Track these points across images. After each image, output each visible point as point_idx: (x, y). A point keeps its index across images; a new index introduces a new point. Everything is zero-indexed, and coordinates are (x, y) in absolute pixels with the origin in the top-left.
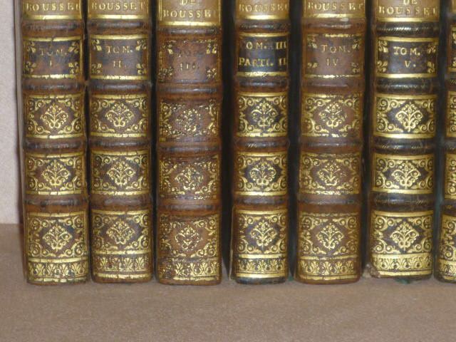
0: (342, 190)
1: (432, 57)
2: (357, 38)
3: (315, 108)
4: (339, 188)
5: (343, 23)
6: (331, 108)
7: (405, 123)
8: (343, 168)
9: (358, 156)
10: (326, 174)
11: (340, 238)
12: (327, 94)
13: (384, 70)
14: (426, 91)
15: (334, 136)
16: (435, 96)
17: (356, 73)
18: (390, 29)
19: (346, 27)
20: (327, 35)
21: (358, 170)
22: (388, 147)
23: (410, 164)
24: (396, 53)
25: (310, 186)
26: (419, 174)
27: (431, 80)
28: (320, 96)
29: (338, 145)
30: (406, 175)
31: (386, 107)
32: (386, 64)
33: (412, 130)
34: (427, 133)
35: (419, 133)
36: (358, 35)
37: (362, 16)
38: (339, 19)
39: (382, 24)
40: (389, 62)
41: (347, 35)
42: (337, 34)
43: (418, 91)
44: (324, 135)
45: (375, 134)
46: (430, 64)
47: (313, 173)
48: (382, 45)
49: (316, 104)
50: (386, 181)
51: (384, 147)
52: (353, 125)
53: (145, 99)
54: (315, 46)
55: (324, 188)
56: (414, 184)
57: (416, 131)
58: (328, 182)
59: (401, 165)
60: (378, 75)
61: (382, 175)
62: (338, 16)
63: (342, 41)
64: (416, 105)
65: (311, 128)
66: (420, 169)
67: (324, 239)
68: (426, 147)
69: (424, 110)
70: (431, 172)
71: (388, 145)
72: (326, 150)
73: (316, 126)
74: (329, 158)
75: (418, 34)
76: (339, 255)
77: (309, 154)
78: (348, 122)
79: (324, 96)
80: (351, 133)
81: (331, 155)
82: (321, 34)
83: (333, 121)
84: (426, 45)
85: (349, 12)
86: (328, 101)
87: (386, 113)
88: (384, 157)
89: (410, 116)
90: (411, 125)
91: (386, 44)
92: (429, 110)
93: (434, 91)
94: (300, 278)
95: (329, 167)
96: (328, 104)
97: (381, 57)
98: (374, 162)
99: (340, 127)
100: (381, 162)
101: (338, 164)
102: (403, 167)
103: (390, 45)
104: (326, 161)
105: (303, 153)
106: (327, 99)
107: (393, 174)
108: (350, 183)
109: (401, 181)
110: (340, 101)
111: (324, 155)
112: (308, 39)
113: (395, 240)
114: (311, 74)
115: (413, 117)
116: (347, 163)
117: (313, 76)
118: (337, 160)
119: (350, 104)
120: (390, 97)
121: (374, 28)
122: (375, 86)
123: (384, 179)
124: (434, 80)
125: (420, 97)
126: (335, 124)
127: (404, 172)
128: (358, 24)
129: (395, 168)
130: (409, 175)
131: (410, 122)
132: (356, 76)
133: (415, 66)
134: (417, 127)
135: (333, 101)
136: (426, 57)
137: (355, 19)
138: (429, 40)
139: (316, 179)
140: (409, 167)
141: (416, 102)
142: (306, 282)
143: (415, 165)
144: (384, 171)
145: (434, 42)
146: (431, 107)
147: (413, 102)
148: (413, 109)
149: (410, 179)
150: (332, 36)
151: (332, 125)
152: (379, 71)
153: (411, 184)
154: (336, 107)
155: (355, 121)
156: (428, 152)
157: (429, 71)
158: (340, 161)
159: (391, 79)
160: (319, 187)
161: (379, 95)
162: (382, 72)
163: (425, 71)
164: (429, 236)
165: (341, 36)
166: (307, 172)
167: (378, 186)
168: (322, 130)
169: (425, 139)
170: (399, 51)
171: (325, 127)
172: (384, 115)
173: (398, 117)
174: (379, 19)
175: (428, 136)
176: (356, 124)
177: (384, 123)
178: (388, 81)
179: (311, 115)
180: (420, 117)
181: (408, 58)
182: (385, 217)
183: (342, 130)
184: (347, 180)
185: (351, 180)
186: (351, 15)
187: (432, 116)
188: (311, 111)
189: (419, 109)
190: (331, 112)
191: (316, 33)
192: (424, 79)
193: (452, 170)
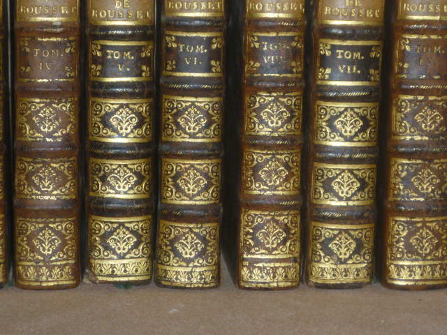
0: (58, 194)
1: (147, 61)
2: (70, 42)
3: (29, 112)
4: (55, 192)
5: (55, 27)
6: (45, 112)
7: (119, 127)
8: (59, 172)
9: (74, 161)
10: (41, 179)
11: (57, 243)
12: (40, 98)
13: (98, 74)
14: (140, 95)
15: (48, 140)
16: (151, 100)
17: (70, 77)
18: (106, 32)
19: (59, 30)
20: (39, 39)
21: (75, 175)
22: (103, 151)
23: (126, 169)
24: (109, 57)
25: (26, 191)
26: (135, 179)
27: (145, 84)
28: (33, 100)
29: (52, 149)
30: (122, 179)
31: (101, 111)
32: (99, 67)
33: (127, 134)
34: (143, 137)
35: (135, 137)
36: (71, 38)
37: (76, 19)
38: (51, 22)
39: (95, 27)
40: (102, 67)
41: (59, 39)
42: (49, 37)
43: (131, 95)
44: (38, 139)
45: (90, 138)
46: (144, 68)
47: (28, 178)
48: (96, 49)
49: (30, 108)
50: (102, 186)
51: (99, 151)
52: (68, 130)
54: (28, 50)
55: (39, 193)
56: (130, 189)
57: (131, 135)
58: (44, 187)
59: (116, 169)
60: (92, 78)
61: (97, 179)
62: (50, 19)
63: (55, 45)
64: (130, 109)
65: (26, 132)
66: (136, 174)
67: (41, 244)
68: (142, 151)
69: (139, 114)
70: (147, 177)
71: (104, 148)
72: (40, 154)
73: (30, 130)
74: (43, 162)
75: (131, 38)
76: (56, 260)
77: (24, 159)
78: (63, 126)
79: (37, 100)
80: (66, 137)
81: (46, 160)
82: (33, 38)
83: (47, 126)
84: (139, 49)
85: (63, 15)
86: (42, 105)
87: (101, 117)
88: (99, 161)
89: (124, 121)
90: (126, 129)
91: (99, 48)
92: (144, 114)
93: (149, 95)
94: (18, 283)
95: (44, 172)
96: (42, 108)
97: (96, 60)
99: (54, 131)
100: (97, 167)
101: (53, 168)
102: (119, 172)
103: (104, 48)
104: (41, 165)
105: (18, 158)
106: (40, 103)
107: (108, 179)
108: (66, 188)
109: (117, 185)
110: (54, 105)
111: (39, 160)
112: (22, 43)
113: (112, 245)
114: (24, 78)
115: (128, 121)
116: (62, 167)
117: (26, 80)
118: (52, 165)
119: (64, 108)
120: (104, 101)
121: (88, 31)
122: (90, 89)
123: (100, 183)
124: (148, 83)
125: (134, 101)
126: (49, 128)
127: (120, 177)
128: (71, 27)
129: (111, 173)
130: (125, 179)
131: (124, 127)
132: (70, 80)
133: (128, 69)
134: (132, 131)
135: (48, 105)
136: (141, 61)
137: (68, 22)
138: (143, 43)
139: (31, 183)
140: (125, 171)
141: (131, 106)
142: (24, 288)
143: (131, 170)
144: (100, 175)
145: (148, 45)
146: (146, 111)
147: (127, 105)
148: (127, 113)
149: (126, 184)
150: (45, 40)
151: (46, 130)
152: (93, 75)
153: (127, 189)
154: (50, 111)
155: (70, 125)
156: (143, 157)
157: (144, 74)
158: (54, 165)
159: (105, 83)
160: (34, 191)
161: (93, 99)
162: (96, 76)
163: (139, 75)
164: (147, 241)
165: (54, 39)
166: (23, 177)
167: (95, 191)
168: (37, 134)
169: (140, 143)
170: (112, 55)
171: (40, 132)
172: (99, 120)
173: (113, 121)
174: (92, 22)
175: (145, 140)
176: (71, 129)
177: (99, 127)
178: (101, 84)
179: (25, 119)
180: (135, 121)
181: (121, 62)
182: (101, 222)
183: (56, 134)
184: (63, 185)
185: (68, 185)
186: (63, 19)
187: (147, 120)
188: (26, 115)
189: (133, 113)
190: (45, 117)
191: (29, 37)
192: (137, 82)
193: (168, 174)
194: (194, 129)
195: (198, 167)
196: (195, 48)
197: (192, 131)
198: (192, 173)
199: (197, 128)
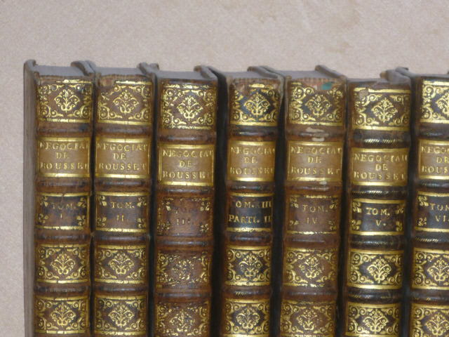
0: (318, 334)
1: (400, 217)
2: (334, 199)
3: (296, 260)
4: (316, 332)
5: (322, 186)
6: (310, 261)
7: (375, 276)
8: (320, 314)
9: (333, 304)
10: (304, 320)
12: (306, 248)
13: (358, 228)
14: (395, 248)
15: (313, 285)
16: (402, 252)
17: (333, 230)
18: (364, 192)
19: (325, 189)
20: (308, 197)
21: (332, 317)
22: (360, 296)
23: (379, 312)
24: (369, 214)
25: (290, 330)
26: (387, 321)
27: (399, 238)
28: (300, 250)
29: (315, 294)
30: (376, 321)
31: (359, 261)
32: (359, 223)
33: (381, 282)
34: (395, 284)
35: (388, 284)
36: (335, 196)
37: (339, 180)
38: (318, 182)
39: (357, 187)
40: (362, 221)
41: (325, 197)
42: (316, 195)
43: (387, 247)
44: (303, 285)
45: (349, 284)
46: (398, 223)
47: (293, 319)
48: (356, 206)
49: (297, 257)
50: (357, 327)
51: (356, 296)
52: (329, 276)
53: (144, 250)
54: (296, 206)
55: (302, 332)
56: (382, 330)
57: (385, 283)
58: (306, 327)
59: (371, 312)
60: (352, 232)
61: (354, 321)
62: (318, 179)
63: (321, 202)
64: (385, 260)
65: (292, 278)
66: (388, 317)
68: (394, 297)
69: (392, 264)
70: (397, 319)
71: (361, 294)
72: (305, 298)
73: (296, 276)
74: (307, 305)
75: (388, 197)
77: (290, 302)
78: (324, 274)
79: (304, 251)
80: (327, 283)
81: (310, 303)
82: (302, 195)
83: (311, 273)
84: (395, 207)
85: (327, 176)
86: (308, 255)
87: (359, 267)
88: (356, 305)
89: (380, 269)
90: (381, 277)
91: (359, 205)
92: (396, 264)
93: (402, 247)
95: (307, 314)
96: (307, 257)
97: (355, 216)
98: (347, 309)
99: (318, 278)
100: (354, 310)
101: (316, 311)
102: (373, 315)
103: (363, 206)
104: (305, 308)
105: (284, 300)
106: (306, 252)
107: (364, 321)
108: (325, 328)
109: (371, 327)
110: (318, 255)
111: (303, 303)
112: (291, 200)
114: (292, 230)
115: (382, 270)
116: (323, 310)
117: (294, 232)
118: (314, 307)
119: (327, 258)
120: (362, 252)
121: (349, 190)
122: (350, 242)
123: (356, 324)
124: (401, 237)
125: (389, 253)
126: (313, 275)
127: (374, 319)
128: (335, 187)
129: (366, 316)
130: (379, 322)
131: (379, 275)
132: (333, 233)
133: (385, 225)
134: (386, 279)
135: (313, 254)
136: (394, 217)
137: (333, 182)
138: (397, 202)
139: (295, 323)
140: (378, 314)
141: (386, 257)
143: (384, 313)
144: (356, 318)
145: (402, 204)
146: (398, 262)
147: (383, 256)
148: (382, 263)
149: (379, 325)
150: (312, 197)
151: (311, 276)
152: (353, 229)
153: (380, 330)
154: (315, 261)
155: (331, 273)
156: (395, 302)
157: (397, 229)
158: (317, 308)
159: (363, 236)
160: (298, 331)
161: (353, 250)
162: (355, 230)
163: (394, 230)
165: (320, 197)
166: (288, 318)
167: (350, 331)
168: (302, 281)
169: (392, 290)
170: (371, 212)
171: (304, 277)
172: (356, 268)
173: (370, 269)
174: (354, 183)
175: (395, 288)
176: (332, 276)
177: (357, 275)
178: (361, 238)
179: (292, 267)
180: (389, 270)
181: (378, 217)
183: (319, 281)
184: (323, 325)
185: (327, 326)
186: (329, 179)
187: (399, 269)
188: (293, 263)
189: (389, 263)
190: (310, 265)
191: (297, 194)
192: (393, 236)
193: (416, 318)
194: (442, 278)
195: (444, 312)
196: (444, 207)
197: (439, 280)
198: (438, 317)
199: (444, 278)
